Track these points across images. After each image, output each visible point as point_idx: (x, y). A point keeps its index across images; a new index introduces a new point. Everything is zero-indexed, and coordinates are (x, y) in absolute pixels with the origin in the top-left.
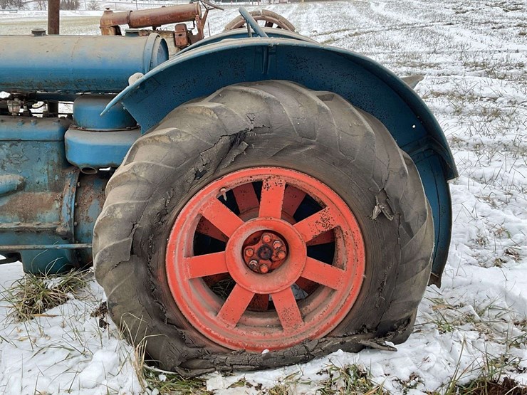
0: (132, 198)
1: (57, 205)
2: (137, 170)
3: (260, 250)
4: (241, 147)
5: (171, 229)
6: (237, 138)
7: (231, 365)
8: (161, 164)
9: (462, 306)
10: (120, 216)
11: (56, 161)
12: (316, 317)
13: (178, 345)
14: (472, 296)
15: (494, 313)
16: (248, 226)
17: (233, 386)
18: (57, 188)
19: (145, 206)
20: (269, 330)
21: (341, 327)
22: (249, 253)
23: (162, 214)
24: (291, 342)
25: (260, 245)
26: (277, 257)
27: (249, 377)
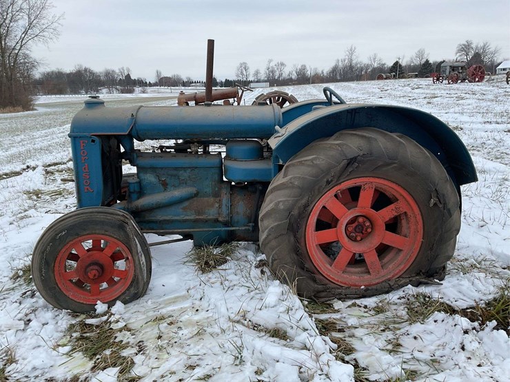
0: (289, 197)
1: (217, 205)
2: (293, 180)
3: (356, 227)
4: (353, 165)
5: (310, 215)
6: (351, 161)
7: (345, 295)
8: (307, 177)
9: (466, 260)
10: (282, 207)
11: (217, 178)
12: (390, 266)
13: (312, 283)
14: (471, 254)
15: (489, 263)
16: (352, 213)
17: (349, 307)
18: (217, 195)
19: (297, 201)
20: (363, 275)
21: (407, 272)
22: (350, 229)
23: (306, 206)
24: (377, 281)
25: (356, 223)
26: (366, 231)
27: (358, 302)
